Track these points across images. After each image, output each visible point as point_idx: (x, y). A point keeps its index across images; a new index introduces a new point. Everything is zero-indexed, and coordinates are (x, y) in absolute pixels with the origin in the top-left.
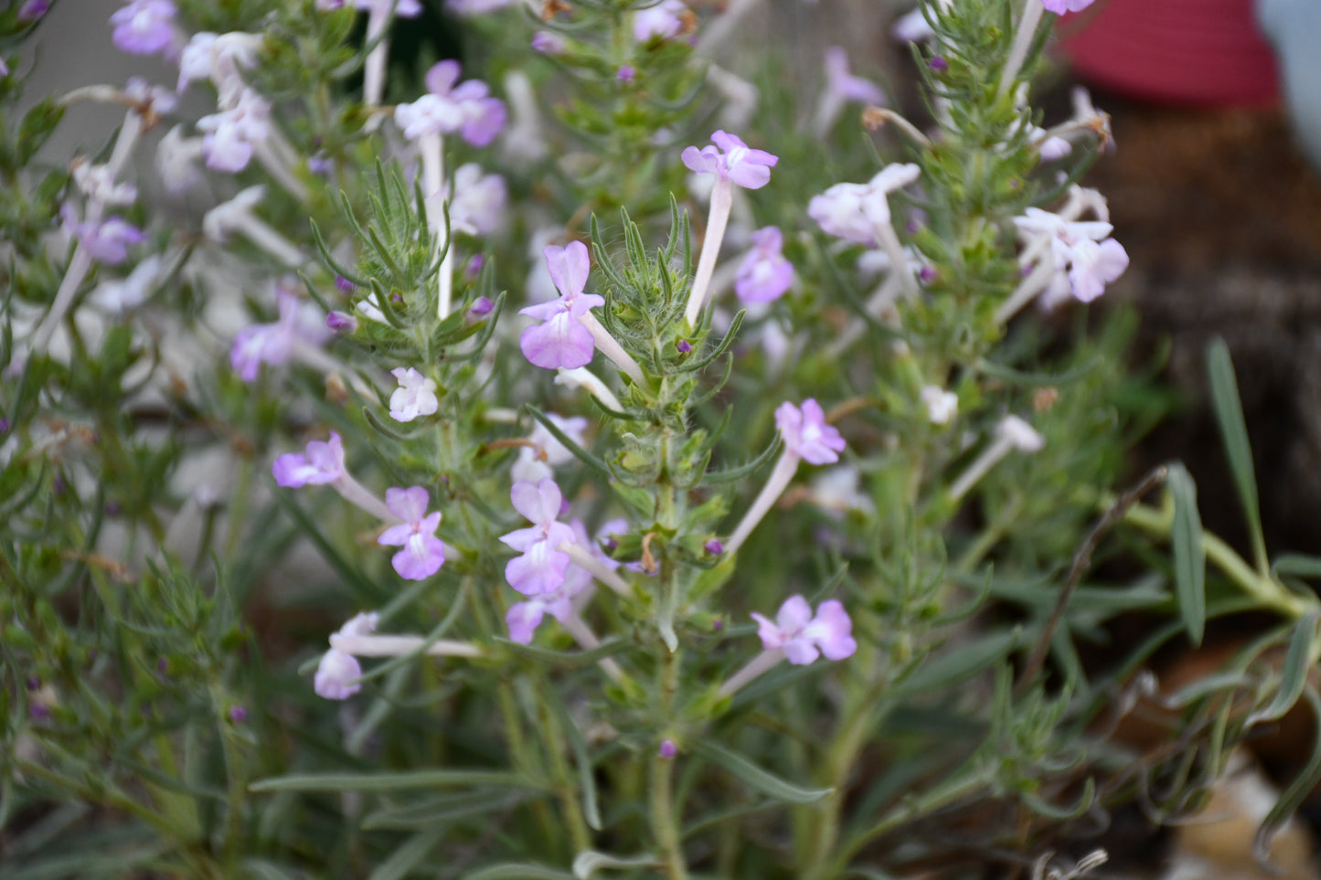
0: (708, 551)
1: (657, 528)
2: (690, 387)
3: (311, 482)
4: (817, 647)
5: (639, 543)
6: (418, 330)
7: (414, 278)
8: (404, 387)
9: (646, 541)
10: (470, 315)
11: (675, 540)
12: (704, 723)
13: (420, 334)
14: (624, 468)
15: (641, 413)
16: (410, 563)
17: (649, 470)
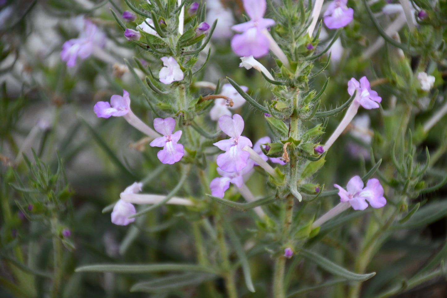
0: (316, 151)
1: (291, 140)
2: (310, 68)
3: (114, 115)
4: (367, 201)
5: (281, 147)
6: (170, 38)
7: (170, 12)
8: (166, 67)
9: (285, 146)
10: (197, 31)
11: (299, 146)
12: (305, 240)
13: (172, 41)
14: (276, 109)
15: (285, 81)
16: (166, 156)
17: (288, 111)
